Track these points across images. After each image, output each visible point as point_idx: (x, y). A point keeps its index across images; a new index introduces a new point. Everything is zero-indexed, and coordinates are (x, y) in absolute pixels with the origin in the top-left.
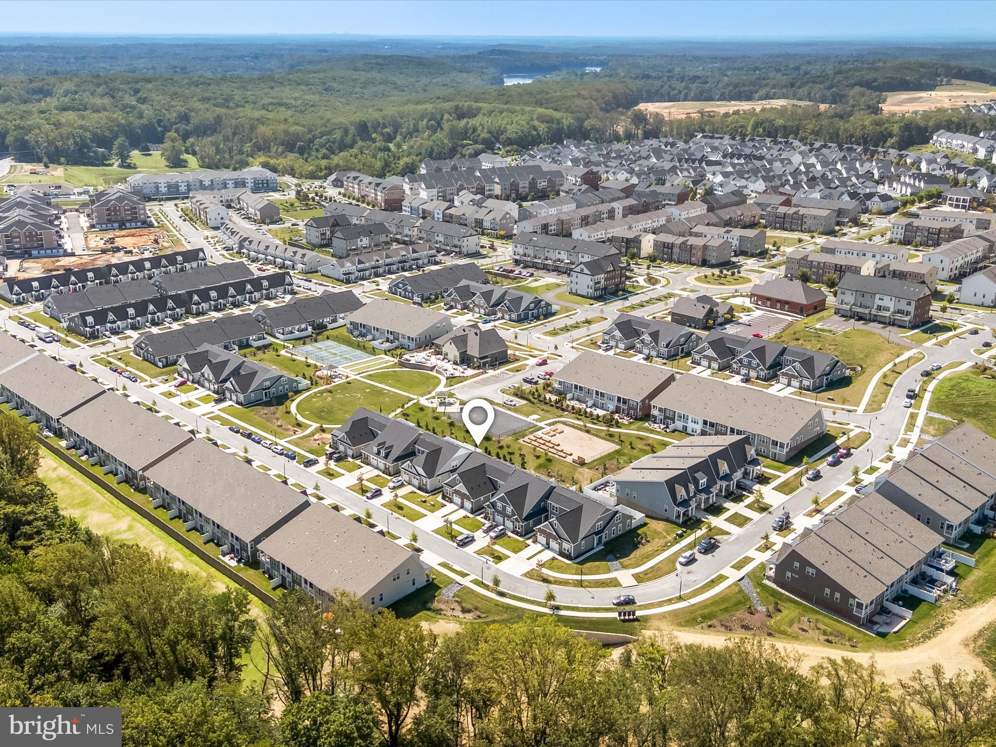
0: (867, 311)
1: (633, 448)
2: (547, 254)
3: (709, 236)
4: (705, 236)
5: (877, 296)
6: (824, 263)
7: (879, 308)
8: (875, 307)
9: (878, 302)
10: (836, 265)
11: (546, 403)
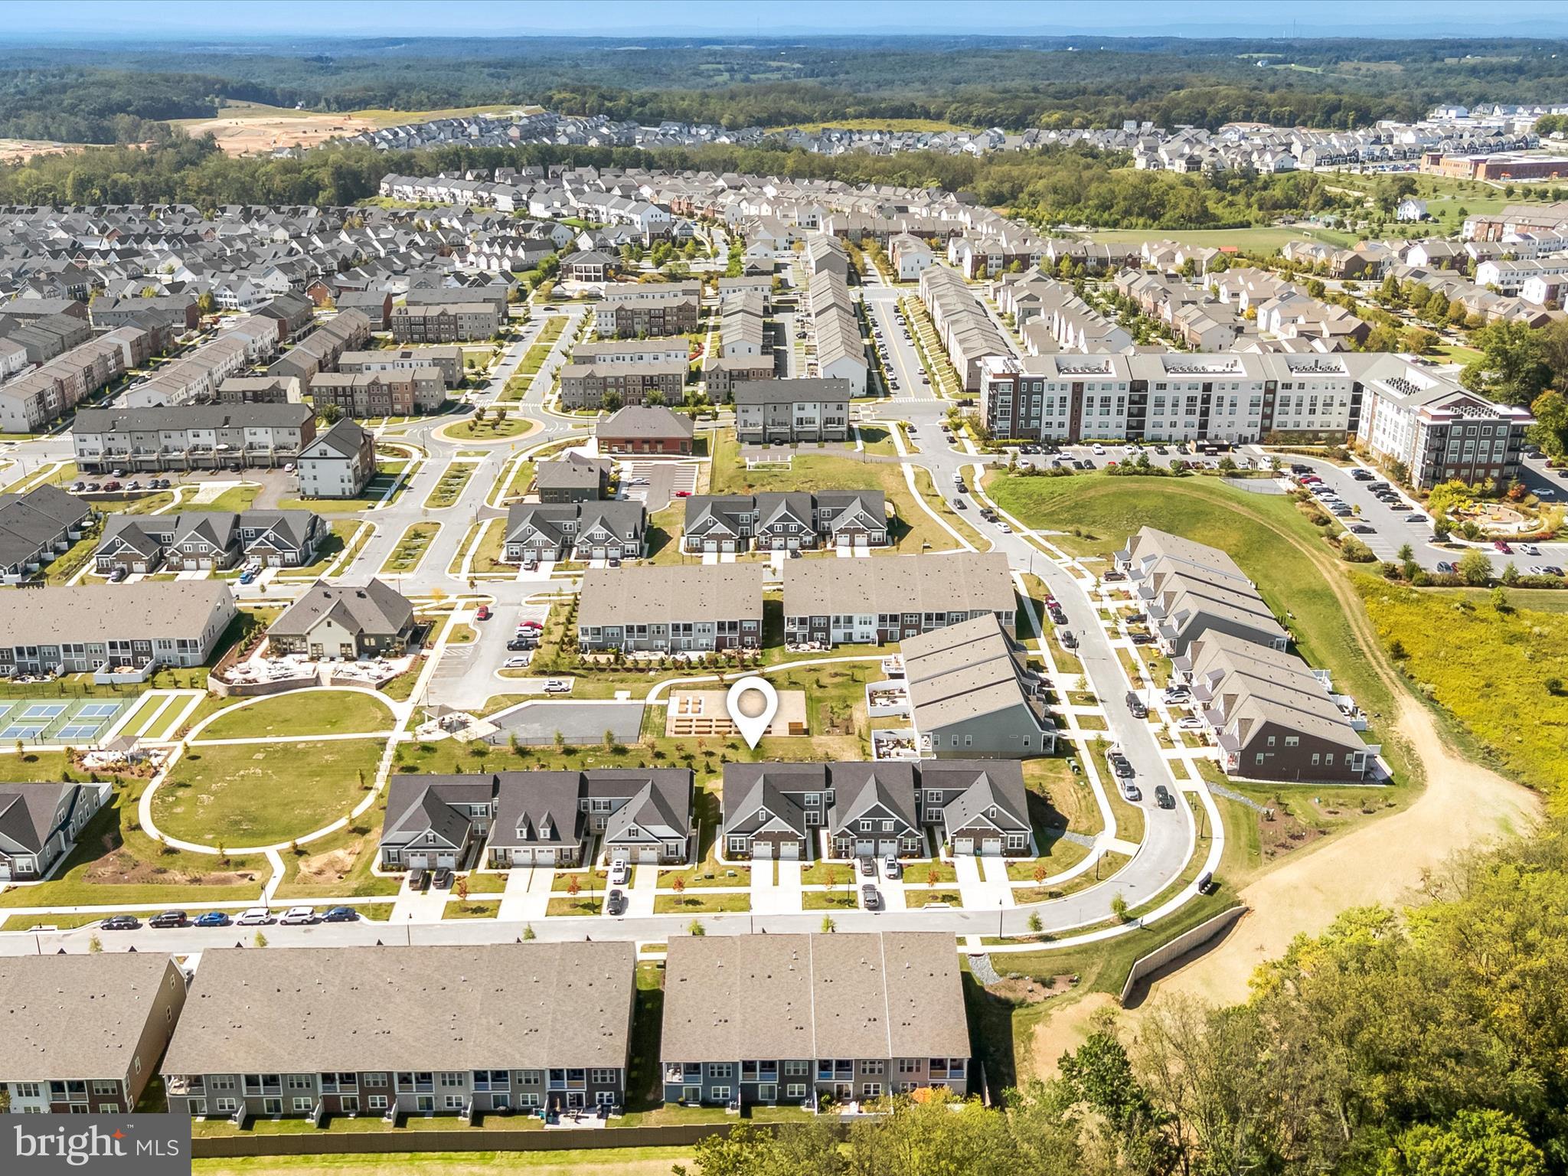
0: (785, 429)
1: (821, 687)
2: (165, 442)
3: (375, 367)
4: (368, 368)
5: (795, 406)
6: (625, 378)
7: (800, 421)
8: (795, 421)
9: (797, 414)
10: (644, 377)
11: (602, 670)
